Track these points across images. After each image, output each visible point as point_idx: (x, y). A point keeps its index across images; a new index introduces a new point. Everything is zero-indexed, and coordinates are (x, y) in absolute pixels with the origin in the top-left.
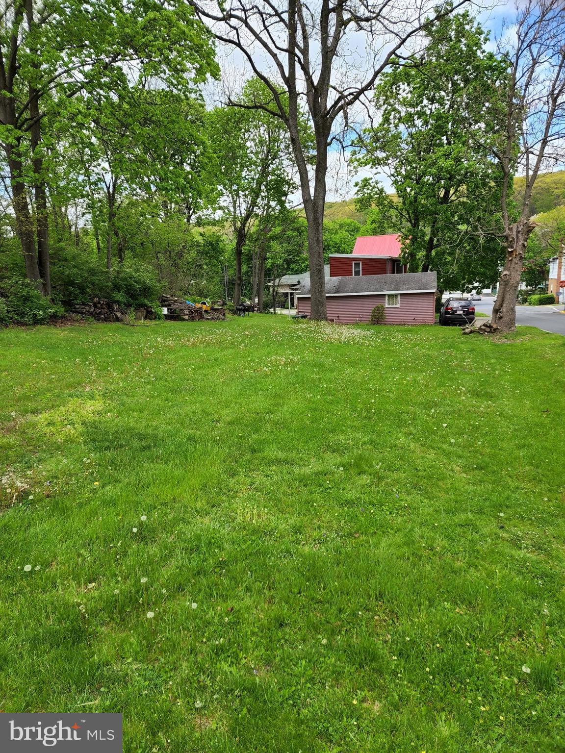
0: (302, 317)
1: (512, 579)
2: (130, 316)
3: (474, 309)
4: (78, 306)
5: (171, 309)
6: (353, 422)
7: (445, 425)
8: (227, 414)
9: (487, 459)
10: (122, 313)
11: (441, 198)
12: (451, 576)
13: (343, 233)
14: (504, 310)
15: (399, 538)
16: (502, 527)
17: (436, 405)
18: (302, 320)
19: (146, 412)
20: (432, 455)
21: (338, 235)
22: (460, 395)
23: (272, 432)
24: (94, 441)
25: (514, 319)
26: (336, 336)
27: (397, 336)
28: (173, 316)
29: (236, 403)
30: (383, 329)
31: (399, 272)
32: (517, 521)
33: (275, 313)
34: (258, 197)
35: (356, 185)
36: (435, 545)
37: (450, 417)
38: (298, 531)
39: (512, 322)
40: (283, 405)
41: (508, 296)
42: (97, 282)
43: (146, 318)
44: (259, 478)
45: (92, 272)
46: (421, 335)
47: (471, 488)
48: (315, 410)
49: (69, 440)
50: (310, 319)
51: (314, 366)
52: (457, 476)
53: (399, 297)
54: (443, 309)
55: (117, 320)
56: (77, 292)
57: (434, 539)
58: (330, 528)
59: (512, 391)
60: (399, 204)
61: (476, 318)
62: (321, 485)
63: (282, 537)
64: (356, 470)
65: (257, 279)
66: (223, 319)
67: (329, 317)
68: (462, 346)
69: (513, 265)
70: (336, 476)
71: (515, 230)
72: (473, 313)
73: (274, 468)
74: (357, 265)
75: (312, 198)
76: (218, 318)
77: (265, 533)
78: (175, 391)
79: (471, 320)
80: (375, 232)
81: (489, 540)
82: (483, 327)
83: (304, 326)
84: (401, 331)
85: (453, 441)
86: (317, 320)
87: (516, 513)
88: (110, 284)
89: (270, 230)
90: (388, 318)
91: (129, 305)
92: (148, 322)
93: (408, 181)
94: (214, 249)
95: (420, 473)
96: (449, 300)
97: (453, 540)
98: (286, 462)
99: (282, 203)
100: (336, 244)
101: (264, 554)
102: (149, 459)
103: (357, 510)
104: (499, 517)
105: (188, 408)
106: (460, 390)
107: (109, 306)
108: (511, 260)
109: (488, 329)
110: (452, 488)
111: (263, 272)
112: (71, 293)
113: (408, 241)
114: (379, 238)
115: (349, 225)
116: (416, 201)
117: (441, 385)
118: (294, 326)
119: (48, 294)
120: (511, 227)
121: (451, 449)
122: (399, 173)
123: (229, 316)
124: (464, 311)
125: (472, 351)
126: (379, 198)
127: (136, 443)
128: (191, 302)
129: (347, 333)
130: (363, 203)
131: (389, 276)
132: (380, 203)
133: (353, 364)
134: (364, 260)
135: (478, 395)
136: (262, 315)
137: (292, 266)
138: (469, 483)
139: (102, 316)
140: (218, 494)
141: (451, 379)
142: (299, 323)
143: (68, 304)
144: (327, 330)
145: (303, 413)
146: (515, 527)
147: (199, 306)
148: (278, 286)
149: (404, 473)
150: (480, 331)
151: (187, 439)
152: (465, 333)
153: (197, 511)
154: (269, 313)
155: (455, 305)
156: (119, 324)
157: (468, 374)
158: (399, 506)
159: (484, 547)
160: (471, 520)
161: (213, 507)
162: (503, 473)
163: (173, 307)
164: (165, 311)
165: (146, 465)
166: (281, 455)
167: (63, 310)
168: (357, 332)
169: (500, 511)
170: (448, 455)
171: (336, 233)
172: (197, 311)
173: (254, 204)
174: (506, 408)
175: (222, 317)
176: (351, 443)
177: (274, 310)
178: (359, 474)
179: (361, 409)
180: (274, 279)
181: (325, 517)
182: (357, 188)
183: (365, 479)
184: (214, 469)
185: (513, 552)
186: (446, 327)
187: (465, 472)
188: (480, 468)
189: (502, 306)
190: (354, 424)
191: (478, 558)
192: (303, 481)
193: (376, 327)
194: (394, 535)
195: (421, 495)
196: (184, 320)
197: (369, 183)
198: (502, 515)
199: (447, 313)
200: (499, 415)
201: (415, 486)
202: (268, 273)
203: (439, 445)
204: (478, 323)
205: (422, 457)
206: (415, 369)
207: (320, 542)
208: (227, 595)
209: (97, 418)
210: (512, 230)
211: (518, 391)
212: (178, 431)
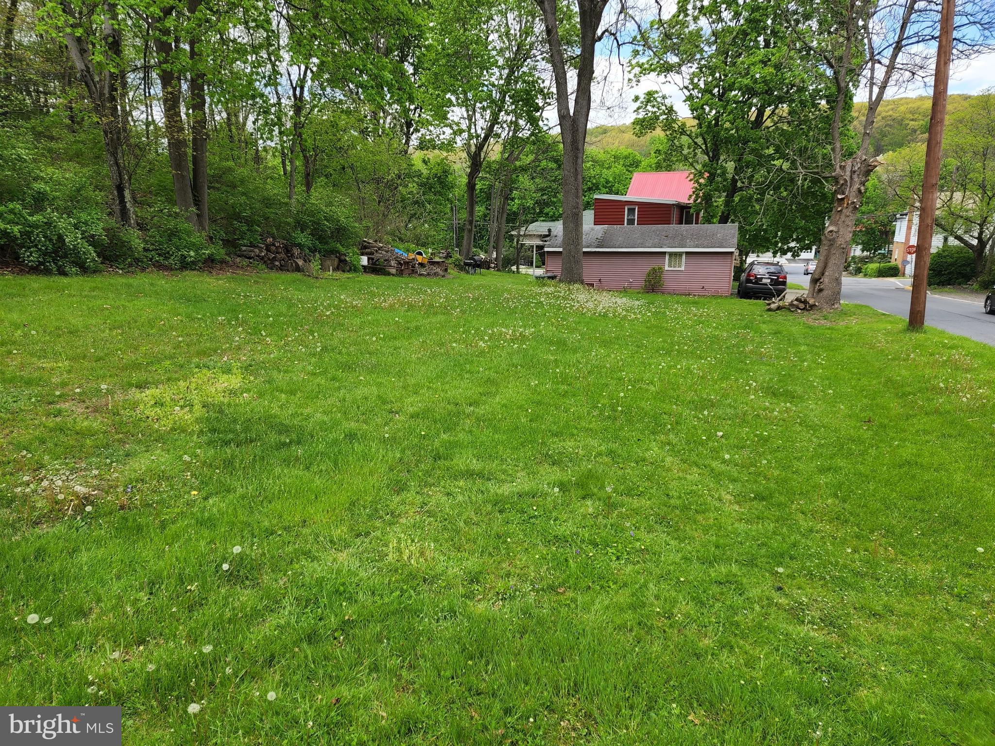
0: (549, 278)
1: (782, 672)
2: (315, 265)
3: (785, 278)
4: (244, 248)
5: (373, 259)
6: (590, 423)
7: (721, 434)
8: (413, 404)
9: (772, 485)
10: (305, 261)
11: (752, 123)
12: (692, 662)
13: (618, 168)
14: (826, 280)
15: (623, 597)
16: (780, 589)
17: (713, 406)
18: (549, 282)
19: (299, 395)
20: (694, 475)
21: (612, 170)
22: (749, 393)
23: (471, 432)
24: (213, 430)
25: (839, 293)
26: (590, 305)
27: (675, 309)
28: (376, 268)
29: (429, 388)
30: (659, 299)
31: (689, 222)
32: (804, 580)
33: (518, 272)
34: (500, 111)
35: (637, 98)
36: (675, 611)
37: (730, 422)
38: (474, 579)
39: (836, 297)
40: (495, 396)
41: (832, 261)
42: (272, 216)
43: (336, 269)
44: (437, 497)
45: (267, 202)
46: (710, 309)
47: (741, 527)
48: (539, 403)
49: (179, 429)
50: (561, 281)
51: (552, 343)
52: (727, 508)
53: (684, 256)
54: (743, 276)
55: (298, 269)
56: (245, 228)
57: (675, 601)
58: (523, 578)
59: (822, 391)
60: (693, 130)
61: (787, 290)
62: (523, 512)
63: (449, 587)
64: (581, 492)
65: (496, 224)
66: (443, 276)
67: (586, 280)
68: (764, 327)
69: (843, 218)
70: (549, 499)
71: (848, 169)
72: (784, 283)
73: (461, 483)
74: (631, 211)
75: (572, 114)
76: (436, 274)
77: (425, 580)
78: (347, 367)
79: (780, 292)
80: (658, 167)
81: (757, 608)
82: (795, 303)
83: (550, 290)
84: (683, 303)
85: (727, 457)
86: (569, 282)
87: (803, 568)
88: (289, 220)
89: (517, 159)
90: (669, 284)
91: (313, 250)
92: (338, 275)
93: (708, 96)
94: (441, 183)
95: (672, 501)
96: (752, 264)
97: (703, 604)
98: (481, 475)
99: (533, 121)
100: (607, 182)
101: (416, 613)
102: (285, 461)
103: (570, 552)
104: (777, 572)
105: (359, 393)
106: (750, 385)
107: (288, 250)
108: (841, 211)
109: (802, 306)
110: (715, 524)
111: (505, 216)
112: (235, 229)
113: (702, 181)
114: (663, 175)
115: (626, 157)
116: (717, 124)
117: (725, 377)
118: (537, 290)
119: (204, 229)
120: (843, 164)
121: (723, 467)
122: (696, 86)
123: (453, 272)
124: (772, 280)
125: (776, 333)
126: (667, 119)
127: (273, 438)
128: (402, 252)
129: (606, 301)
130: (644, 125)
131: (674, 227)
132: (668, 125)
133: (605, 344)
134: (641, 205)
135: (774, 394)
136: (499, 273)
137: (546, 210)
138: (741, 520)
139: (277, 263)
140: (370, 517)
141: (740, 371)
142: (544, 285)
143: (230, 244)
144: (581, 296)
145: (521, 407)
146: (799, 588)
147: (412, 256)
148: (525, 235)
149: (649, 499)
150: (791, 308)
151: (346, 436)
152: (770, 310)
153: (331, 541)
154: (510, 271)
155: (760, 271)
156: (298, 275)
157: (766, 365)
158: (632, 548)
159: (746, 618)
160: (735, 575)
161: (358, 535)
162: (793, 506)
163: (376, 256)
164: (364, 260)
165: (278, 470)
166: (476, 465)
167: (223, 251)
168: (622, 301)
169: (780, 564)
170: (717, 476)
171: (609, 168)
172: (407, 263)
173: (495, 121)
174: (812, 414)
175: (441, 273)
176: (581, 452)
177: (518, 268)
178: (583, 498)
179: (604, 405)
180: (519, 227)
181: (521, 560)
182: (638, 104)
183: (589, 507)
184: (372, 481)
185: (790, 628)
186: (745, 300)
187: (738, 503)
188: (759, 497)
189: (823, 274)
190: (591, 426)
191: (736, 635)
192: (500, 504)
193: (651, 297)
194: (617, 592)
195: (668, 534)
196: (389, 274)
197: (655, 99)
198: (781, 570)
199: (748, 281)
200: (800, 424)
201: (662, 520)
202: (512, 218)
203: (707, 462)
204: (790, 297)
205: (680, 478)
206: (691, 354)
207: (504, 597)
208: (338, 677)
209: (226, 401)
210: (844, 169)
211: (831, 391)
212: (336, 424)
